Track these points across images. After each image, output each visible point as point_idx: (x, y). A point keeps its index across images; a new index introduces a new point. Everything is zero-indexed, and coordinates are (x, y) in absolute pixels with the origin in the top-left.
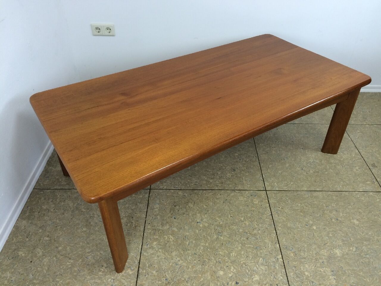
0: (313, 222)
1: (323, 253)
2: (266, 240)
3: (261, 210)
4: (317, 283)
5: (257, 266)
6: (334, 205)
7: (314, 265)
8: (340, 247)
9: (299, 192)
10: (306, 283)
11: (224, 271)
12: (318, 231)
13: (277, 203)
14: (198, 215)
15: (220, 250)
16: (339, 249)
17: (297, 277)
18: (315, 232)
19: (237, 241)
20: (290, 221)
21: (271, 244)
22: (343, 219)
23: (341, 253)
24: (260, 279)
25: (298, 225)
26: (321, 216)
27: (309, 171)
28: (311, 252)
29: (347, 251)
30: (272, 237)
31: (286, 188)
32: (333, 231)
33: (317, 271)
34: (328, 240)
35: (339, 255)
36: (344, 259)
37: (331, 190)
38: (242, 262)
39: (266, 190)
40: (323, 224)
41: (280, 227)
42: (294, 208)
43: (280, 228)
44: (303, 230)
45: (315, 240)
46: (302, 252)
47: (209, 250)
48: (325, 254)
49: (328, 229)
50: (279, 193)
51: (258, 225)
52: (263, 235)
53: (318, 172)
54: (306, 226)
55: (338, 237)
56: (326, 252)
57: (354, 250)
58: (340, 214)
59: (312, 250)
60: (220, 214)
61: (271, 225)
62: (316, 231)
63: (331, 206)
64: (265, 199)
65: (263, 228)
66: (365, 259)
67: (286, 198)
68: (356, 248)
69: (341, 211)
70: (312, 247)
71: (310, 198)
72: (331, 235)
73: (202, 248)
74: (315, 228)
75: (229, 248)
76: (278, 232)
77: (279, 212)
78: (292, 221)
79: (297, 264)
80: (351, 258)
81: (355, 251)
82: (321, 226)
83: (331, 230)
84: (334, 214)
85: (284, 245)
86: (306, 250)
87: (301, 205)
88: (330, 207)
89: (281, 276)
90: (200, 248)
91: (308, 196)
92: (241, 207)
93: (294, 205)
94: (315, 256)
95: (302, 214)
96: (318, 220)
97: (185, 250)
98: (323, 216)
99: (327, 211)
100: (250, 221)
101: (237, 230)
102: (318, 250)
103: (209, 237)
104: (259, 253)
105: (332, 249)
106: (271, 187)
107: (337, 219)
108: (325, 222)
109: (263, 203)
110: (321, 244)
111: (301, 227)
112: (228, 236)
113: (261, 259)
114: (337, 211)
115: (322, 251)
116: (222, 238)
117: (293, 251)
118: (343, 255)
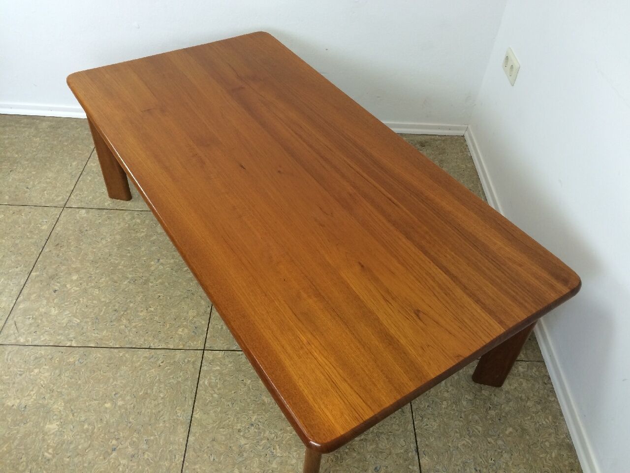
0: (120, 407)
1: (59, 404)
2: (107, 332)
3: (162, 335)
4: (17, 380)
5: (70, 315)
6: (148, 455)
7: (44, 384)
8: (58, 433)
9: (191, 403)
10: (23, 366)
11: (77, 280)
12: (99, 407)
13: (172, 361)
14: (172, 261)
15: (107, 279)
16: (56, 430)
17: (36, 358)
18: (99, 403)
19: (115, 299)
20: (130, 372)
21: (97, 337)
22: (112, 461)
23: (49, 431)
24: (50, 315)
25: (119, 382)
26: (129, 425)
27: (244, 436)
28: (66, 386)
29: (49, 442)
30: (108, 341)
31: (204, 383)
32: (93, 433)
33: (33, 385)
34: (78, 419)
35: (47, 426)
36: (38, 432)
37: (186, 464)
38: (81, 299)
39: (204, 350)
40: (111, 421)
41: (124, 355)
42: (157, 384)
43: (121, 354)
44: (108, 387)
45: (86, 398)
46: (71, 374)
47: (112, 268)
48: (55, 406)
49: (99, 426)
50: (195, 369)
51: (135, 327)
52: (116, 330)
53: (240, 454)
54: (114, 393)
55: (78, 437)
56: (60, 408)
57: (46, 454)
58: (124, 459)
59: (70, 389)
60: (167, 284)
61: (131, 343)
62: (100, 405)
63: (147, 450)
64: (184, 345)
65: (128, 333)
66: (23, 465)
67: (180, 376)
68: (49, 460)
69: (131, 464)
70: (73, 390)
71: (175, 417)
72: (86, 426)
73: (117, 262)
74: (108, 405)
75: (107, 289)
76: (116, 350)
77: (152, 360)
78: (131, 375)
79: (55, 363)
80: (35, 444)
81: (43, 455)
82: (108, 417)
83: (95, 430)
84: (127, 447)
85: (90, 353)
86: (73, 380)
87: (160, 398)
88: (145, 447)
89: (45, 339)
90: (117, 260)
91: (179, 414)
92: (173, 310)
93: (162, 386)
94: (59, 391)
95: (140, 394)
96: (121, 415)
97: (119, 247)
98: (128, 428)
99: (138, 438)
100: (145, 319)
101: (132, 300)
102: (66, 398)
103: (131, 269)
104: (88, 320)
105: (61, 419)
106: (211, 359)
107: (114, 450)
108: (114, 425)
109: (177, 341)
110: (75, 405)
111: (115, 385)
112: (126, 289)
113: (79, 321)
114: (133, 456)
115: (63, 404)
116: (125, 283)
117: (77, 362)
118: (45, 434)
